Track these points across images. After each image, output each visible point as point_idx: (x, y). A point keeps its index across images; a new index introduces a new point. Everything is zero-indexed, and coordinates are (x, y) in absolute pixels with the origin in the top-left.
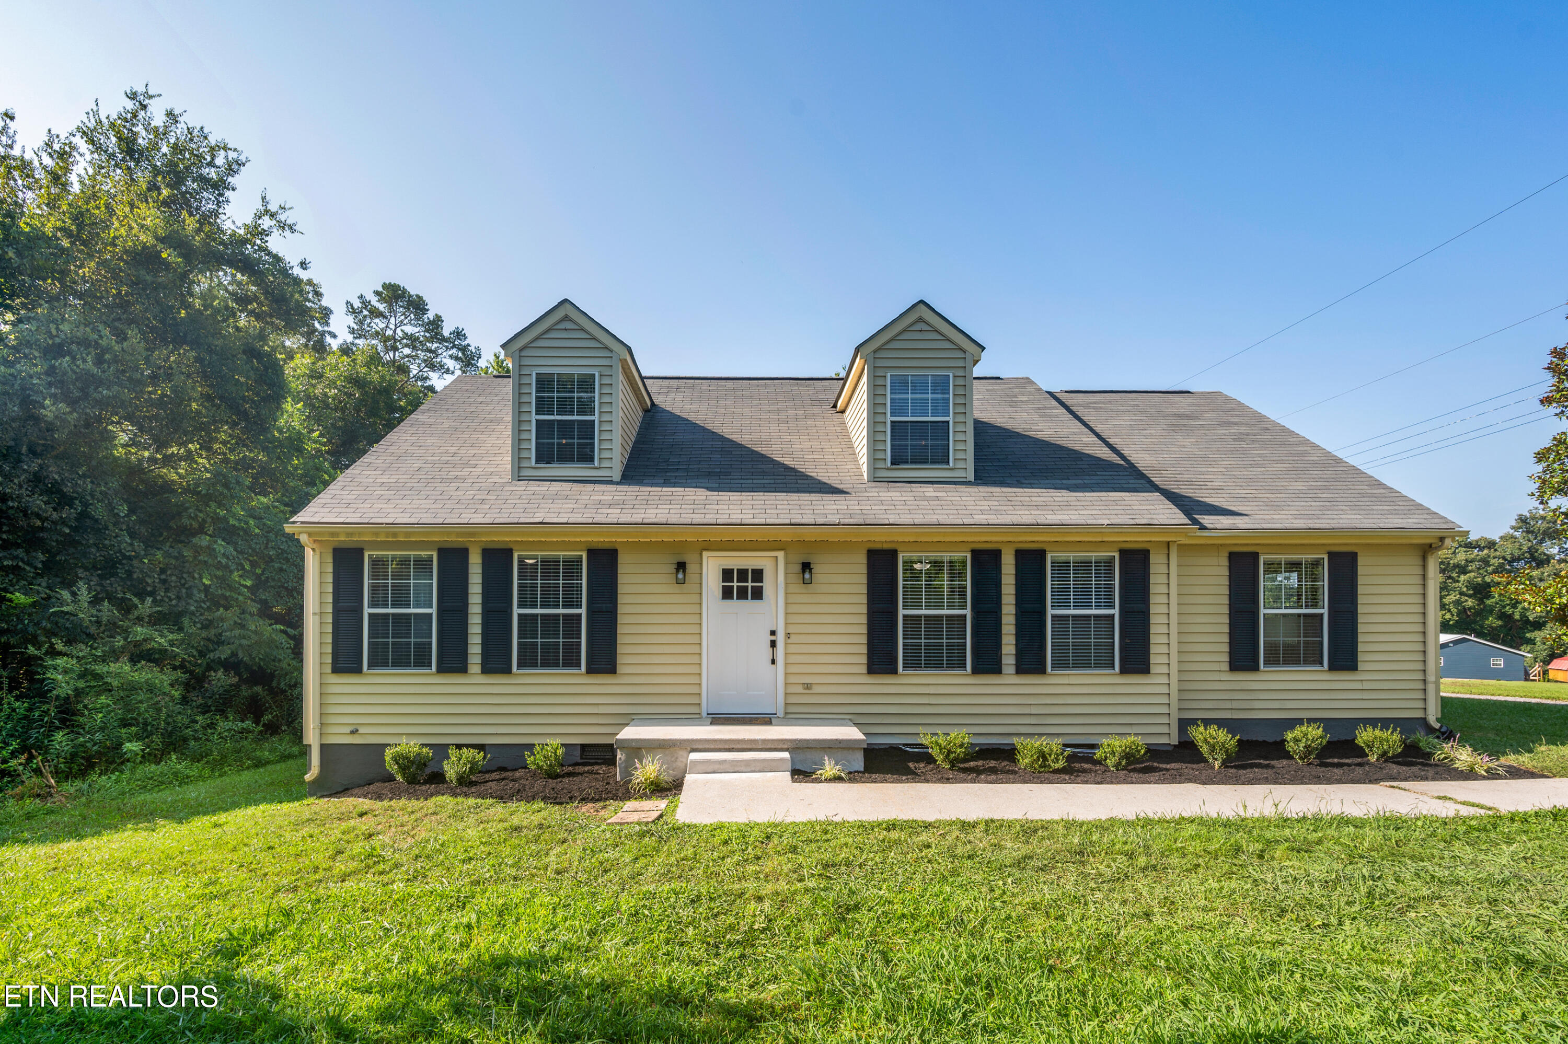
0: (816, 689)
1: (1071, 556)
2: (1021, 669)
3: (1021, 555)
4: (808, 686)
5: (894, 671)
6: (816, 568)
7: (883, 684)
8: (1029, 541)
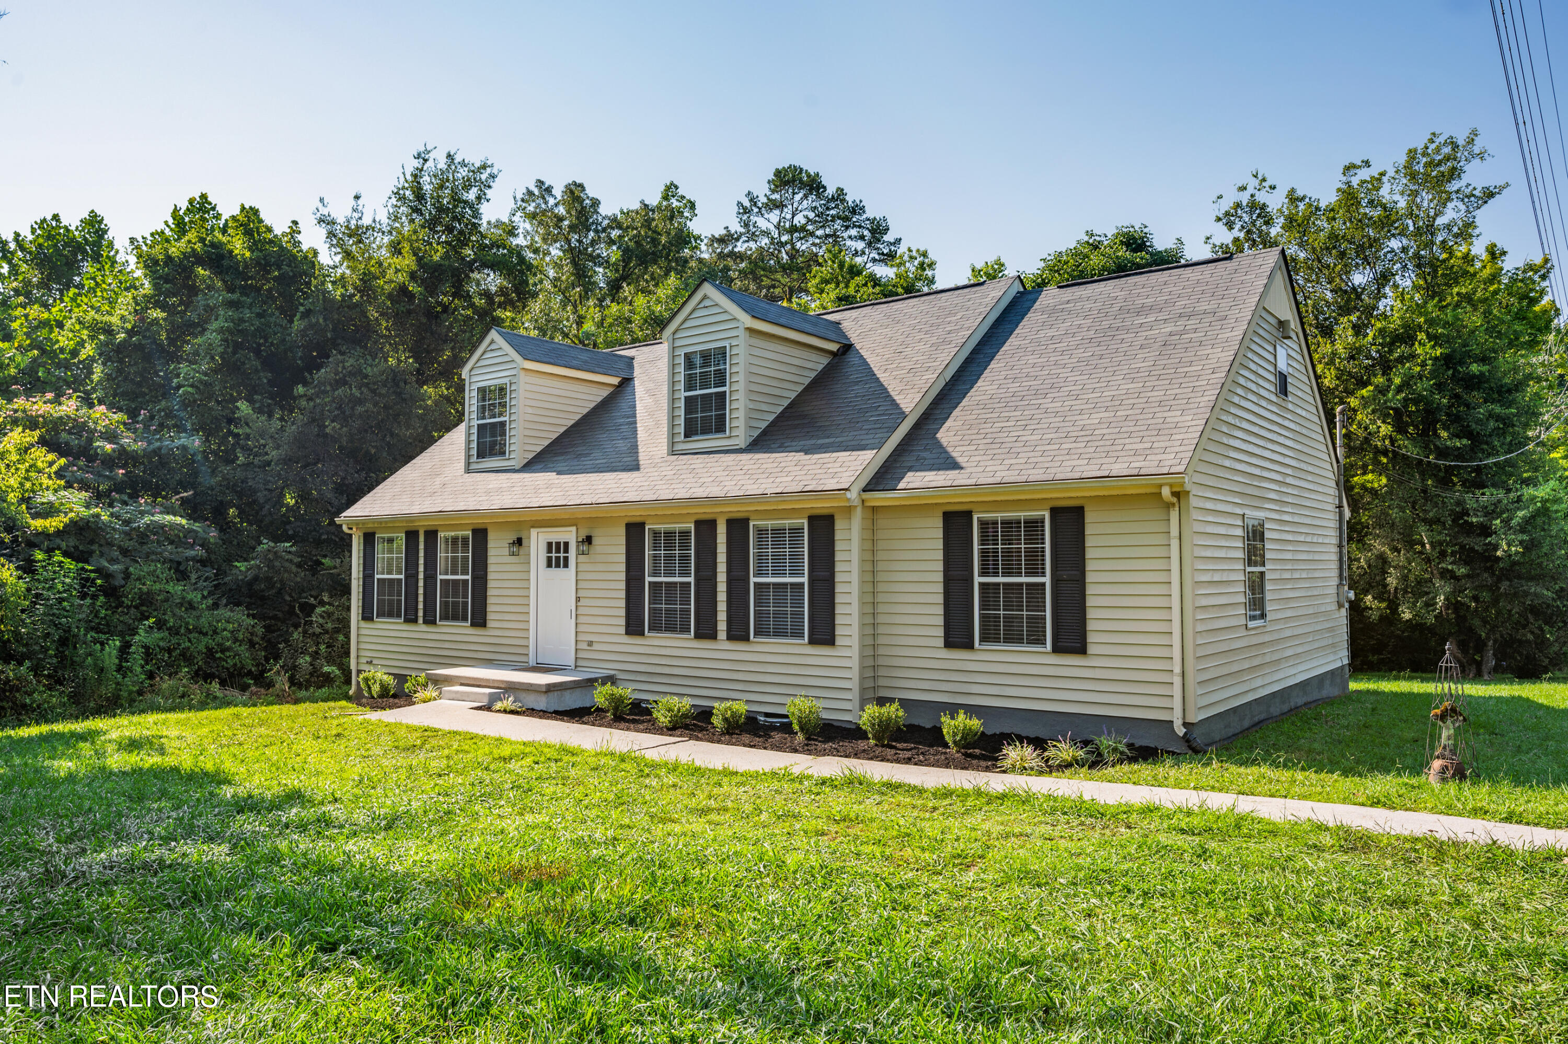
0: (595, 647)
1: (769, 523)
2: (730, 637)
3: (730, 523)
4: (590, 643)
5: (642, 634)
6: (595, 541)
7: (635, 644)
8: (737, 511)
